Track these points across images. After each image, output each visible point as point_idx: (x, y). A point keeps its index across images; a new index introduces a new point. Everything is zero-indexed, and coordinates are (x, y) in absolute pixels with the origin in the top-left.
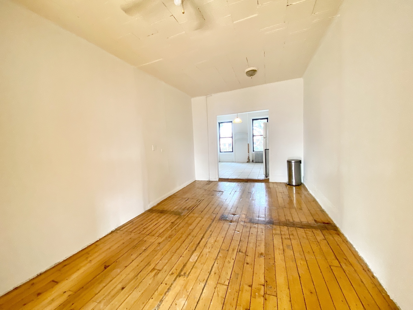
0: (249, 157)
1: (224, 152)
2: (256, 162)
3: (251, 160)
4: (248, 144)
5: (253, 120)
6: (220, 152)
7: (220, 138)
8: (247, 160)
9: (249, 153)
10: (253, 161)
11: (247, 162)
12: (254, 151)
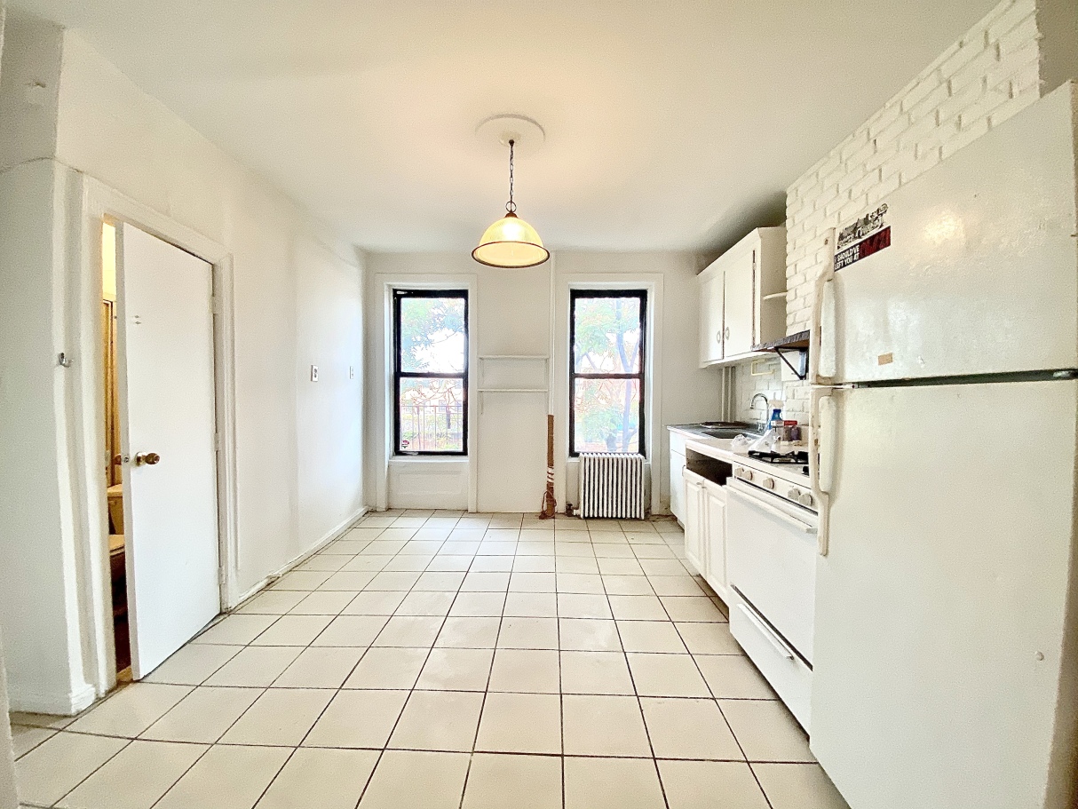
0: (550, 487)
1: (421, 453)
2: (589, 518)
3: (560, 507)
4: (551, 418)
5: (576, 294)
6: (397, 452)
7: (398, 374)
8: (537, 506)
9: (551, 464)
10: (569, 511)
11: (544, 516)
12: (573, 454)
